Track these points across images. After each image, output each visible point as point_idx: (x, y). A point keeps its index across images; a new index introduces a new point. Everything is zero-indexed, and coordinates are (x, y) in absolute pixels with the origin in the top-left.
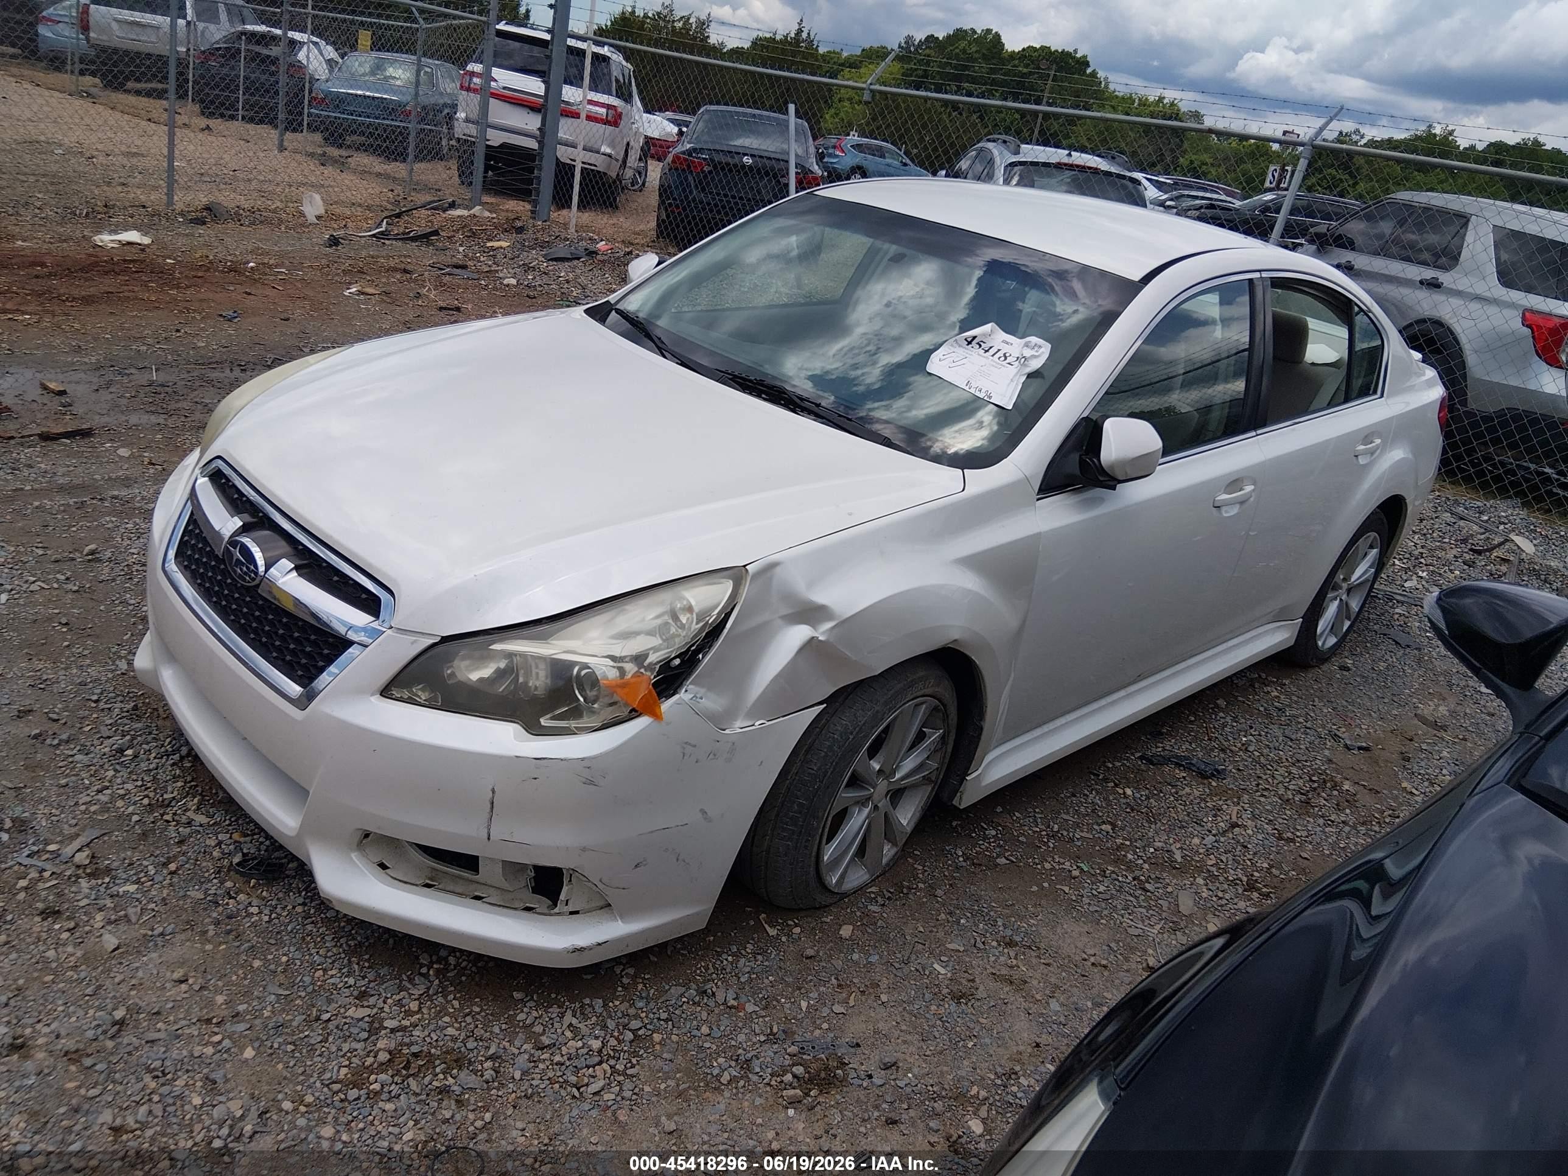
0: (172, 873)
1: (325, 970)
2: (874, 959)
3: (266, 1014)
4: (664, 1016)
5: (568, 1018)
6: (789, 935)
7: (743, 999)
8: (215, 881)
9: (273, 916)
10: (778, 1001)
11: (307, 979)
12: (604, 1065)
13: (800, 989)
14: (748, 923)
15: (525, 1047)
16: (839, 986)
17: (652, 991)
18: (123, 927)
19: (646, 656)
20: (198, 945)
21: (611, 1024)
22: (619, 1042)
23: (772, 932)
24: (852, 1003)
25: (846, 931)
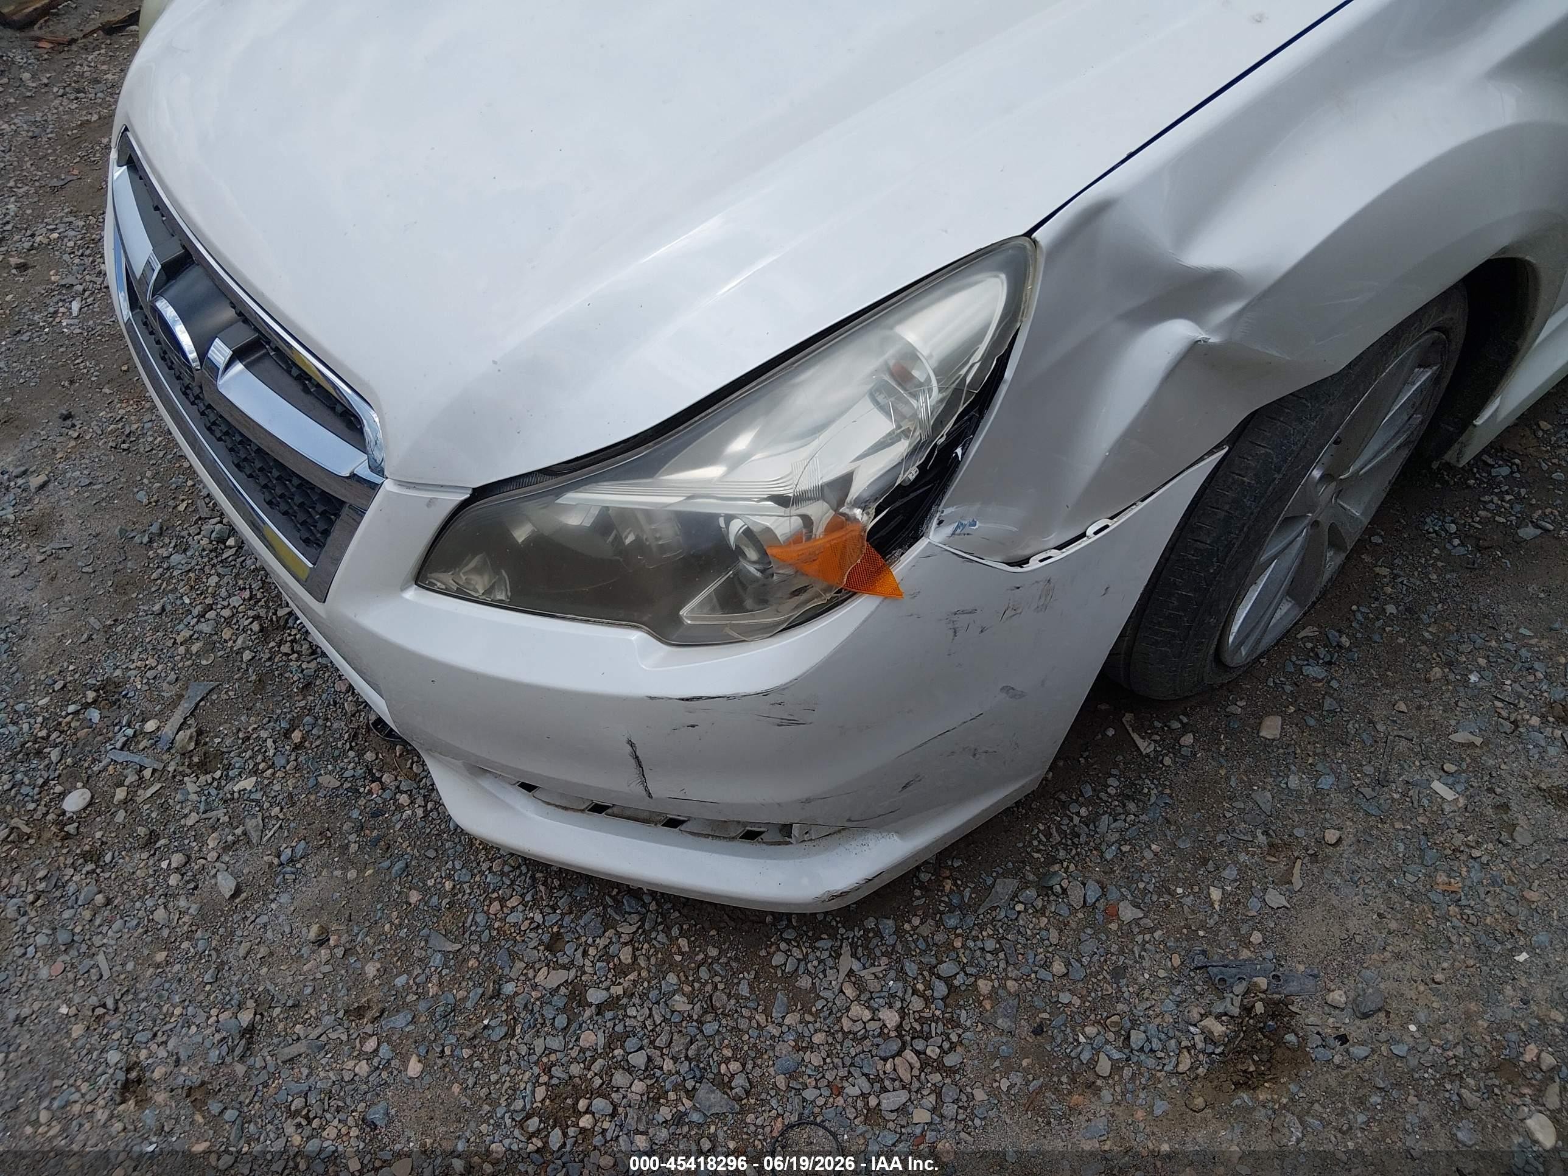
0: (297, 747)
1: (502, 901)
2: (1327, 782)
3: (433, 990)
4: (991, 944)
5: (847, 962)
6: (1174, 748)
7: (1113, 894)
8: (351, 754)
9: (430, 805)
10: (1172, 894)
11: (480, 918)
12: (909, 1054)
13: (1204, 862)
14: (1104, 735)
15: (787, 1021)
16: (1271, 845)
17: (967, 893)
18: (244, 853)
19: (846, 481)
20: (338, 873)
21: (911, 968)
22: (928, 1001)
23: (1145, 746)
24: (1297, 884)
25: (1271, 728)
